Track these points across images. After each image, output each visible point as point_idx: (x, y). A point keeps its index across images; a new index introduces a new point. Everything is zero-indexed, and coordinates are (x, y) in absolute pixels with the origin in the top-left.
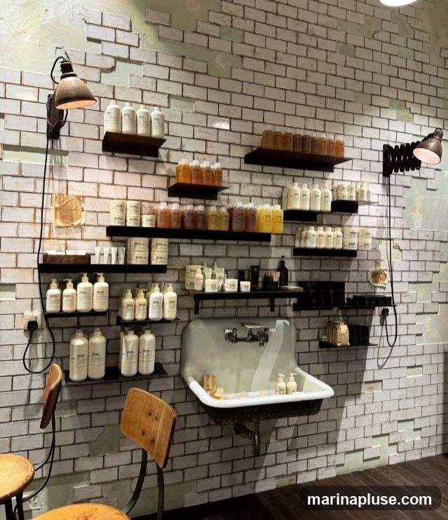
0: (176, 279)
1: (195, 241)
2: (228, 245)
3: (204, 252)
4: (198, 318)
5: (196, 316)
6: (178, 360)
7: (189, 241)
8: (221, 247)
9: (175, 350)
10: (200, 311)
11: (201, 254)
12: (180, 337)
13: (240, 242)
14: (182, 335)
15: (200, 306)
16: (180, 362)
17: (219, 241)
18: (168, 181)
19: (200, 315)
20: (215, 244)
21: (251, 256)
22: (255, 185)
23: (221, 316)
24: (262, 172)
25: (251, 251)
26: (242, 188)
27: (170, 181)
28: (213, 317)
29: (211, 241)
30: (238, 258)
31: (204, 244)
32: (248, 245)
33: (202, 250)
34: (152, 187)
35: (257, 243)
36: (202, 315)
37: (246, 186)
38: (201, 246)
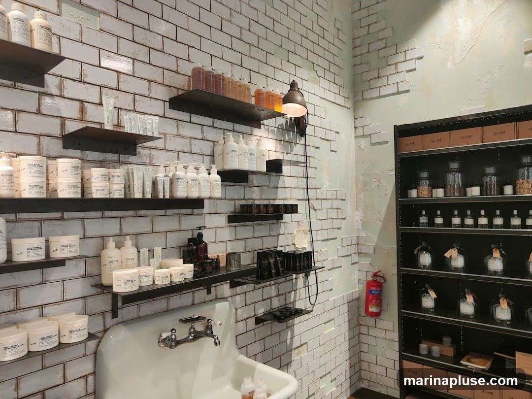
0: (82, 272)
1: (107, 213)
2: (153, 216)
3: (121, 228)
4: (118, 323)
5: (115, 320)
6: (90, 390)
7: (99, 214)
8: (144, 219)
9: (85, 377)
10: (120, 312)
11: (117, 232)
12: (92, 356)
13: (169, 212)
14: (95, 354)
15: (120, 305)
16: (95, 392)
17: (142, 212)
18: (63, 126)
19: (119, 319)
20: (136, 217)
21: (182, 228)
22: (183, 137)
23: (148, 313)
24: (190, 122)
25: (182, 222)
26: (168, 141)
27: (65, 125)
28: (138, 318)
29: (131, 213)
30: (167, 232)
31: (121, 217)
32: (179, 215)
33: (118, 226)
34: (36, 133)
35: (189, 211)
36: (123, 318)
37: (172, 138)
38: (117, 220)
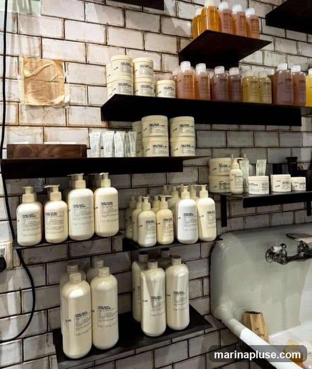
0: (196, 179)
1: (215, 126)
2: (254, 131)
3: (227, 142)
4: (227, 232)
5: (224, 228)
6: (206, 292)
7: (208, 127)
8: (247, 133)
9: (202, 278)
10: (228, 221)
11: (224, 144)
12: (206, 260)
13: (269, 128)
14: (209, 258)
15: (228, 214)
16: (210, 295)
17: (244, 127)
18: (178, 44)
19: (228, 228)
20: (240, 131)
21: (282, 145)
22: (279, 53)
23: (254, 226)
24: (286, 38)
25: (281, 139)
26: (266, 57)
27: (180, 43)
28: (244, 229)
29: (235, 127)
30: (267, 148)
31: (226, 131)
32: (277, 131)
33: (224, 139)
34: (159, 51)
35: (287, 128)
36: (231, 227)
37: (269, 54)
38: (223, 134)
